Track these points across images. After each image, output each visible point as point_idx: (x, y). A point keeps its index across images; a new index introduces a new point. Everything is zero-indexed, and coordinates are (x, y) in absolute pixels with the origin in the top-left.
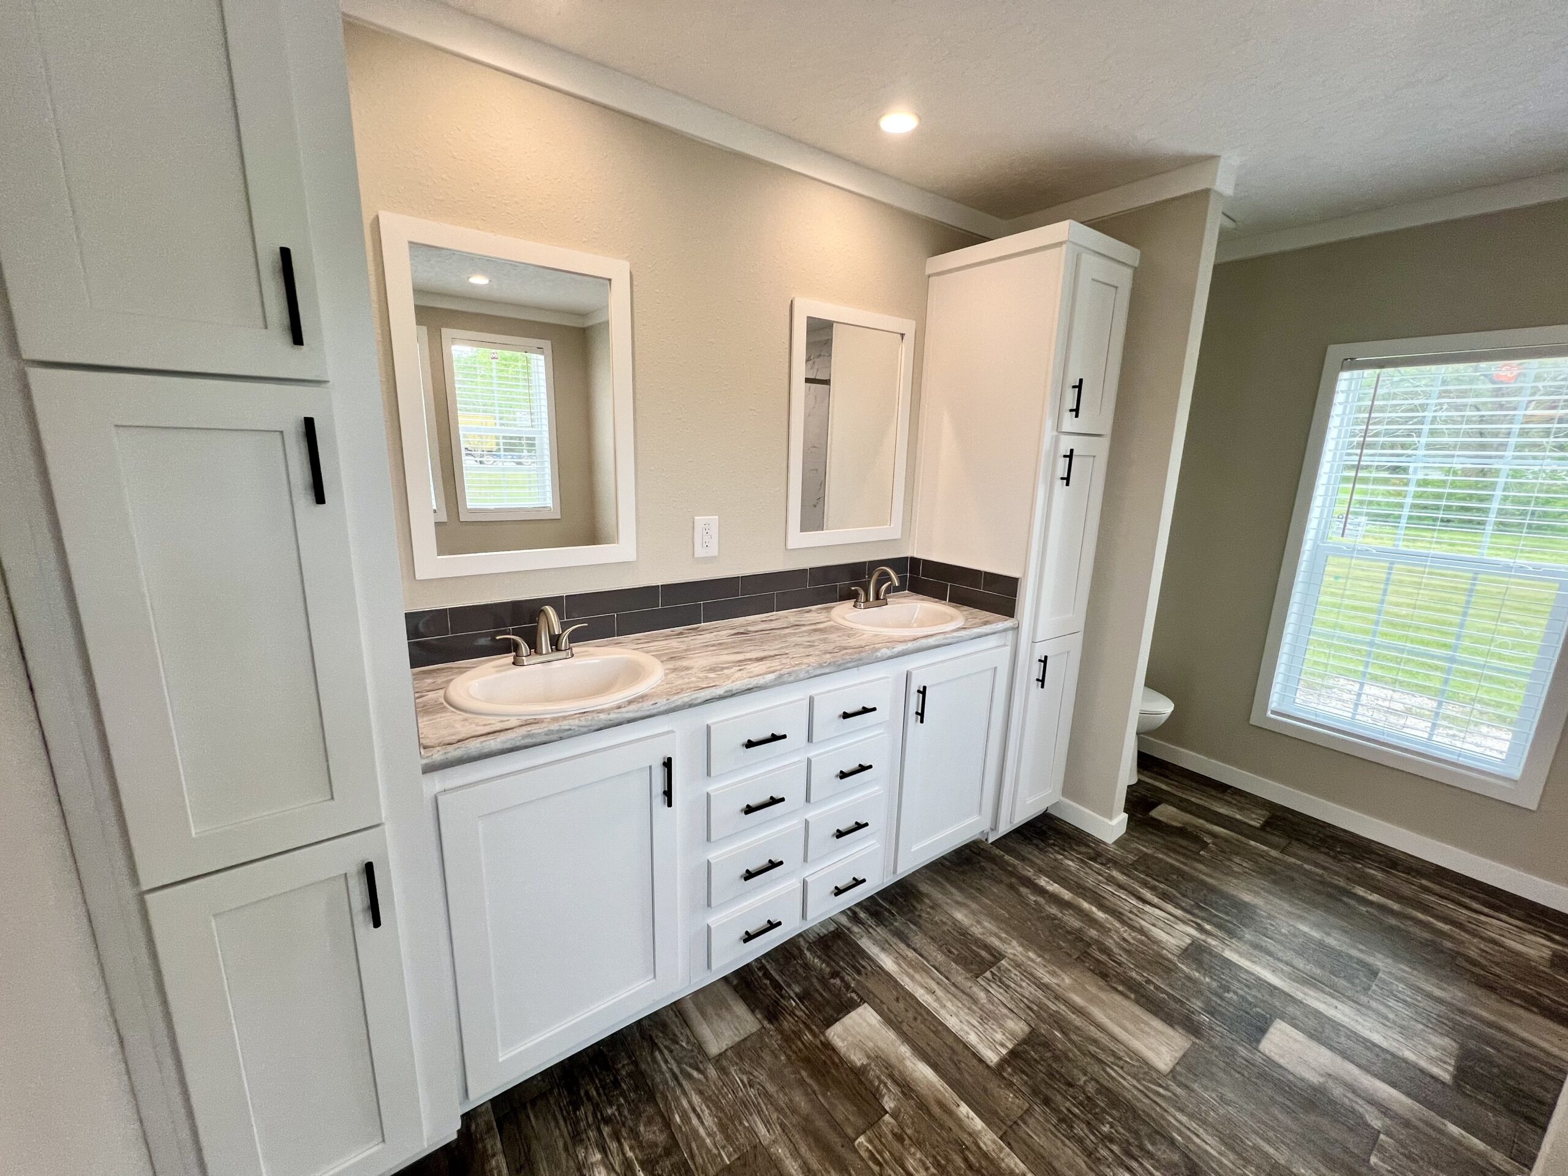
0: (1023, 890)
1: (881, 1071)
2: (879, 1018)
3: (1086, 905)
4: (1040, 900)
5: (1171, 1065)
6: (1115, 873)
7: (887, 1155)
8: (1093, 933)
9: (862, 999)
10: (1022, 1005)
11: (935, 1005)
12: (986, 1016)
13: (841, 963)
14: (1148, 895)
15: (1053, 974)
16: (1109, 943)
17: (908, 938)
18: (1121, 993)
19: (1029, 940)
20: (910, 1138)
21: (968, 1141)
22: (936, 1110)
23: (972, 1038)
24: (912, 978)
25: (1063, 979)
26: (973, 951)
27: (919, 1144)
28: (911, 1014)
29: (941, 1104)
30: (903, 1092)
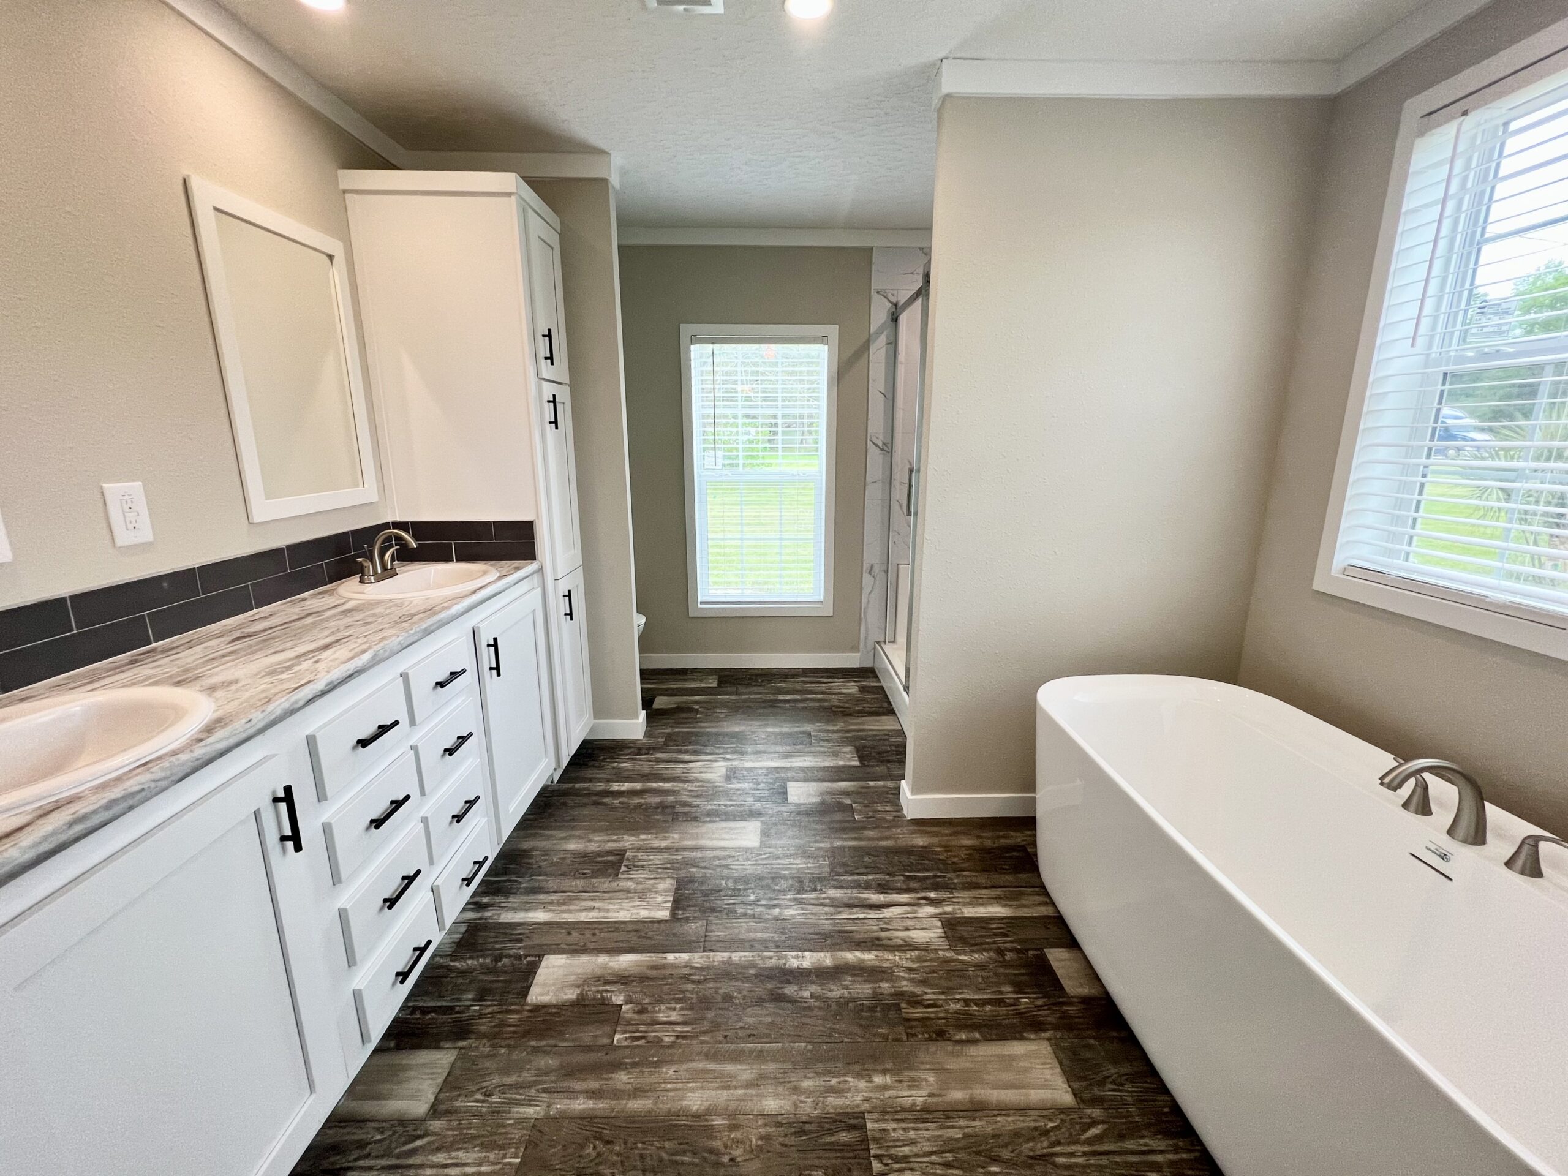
0: (606, 800)
1: (596, 986)
2: (565, 956)
3: (654, 785)
4: (622, 799)
5: (759, 840)
6: (658, 755)
7: (642, 1028)
8: (671, 798)
9: (539, 956)
10: (660, 870)
11: (601, 914)
12: (642, 895)
13: (497, 946)
14: (686, 757)
15: (665, 838)
16: (684, 798)
17: (543, 888)
18: (710, 822)
19: (634, 828)
20: (650, 1004)
21: (686, 971)
22: (653, 973)
23: (644, 914)
24: (570, 911)
25: (673, 838)
26: (601, 862)
27: (660, 1001)
28: (588, 934)
29: (654, 967)
30: (623, 984)
